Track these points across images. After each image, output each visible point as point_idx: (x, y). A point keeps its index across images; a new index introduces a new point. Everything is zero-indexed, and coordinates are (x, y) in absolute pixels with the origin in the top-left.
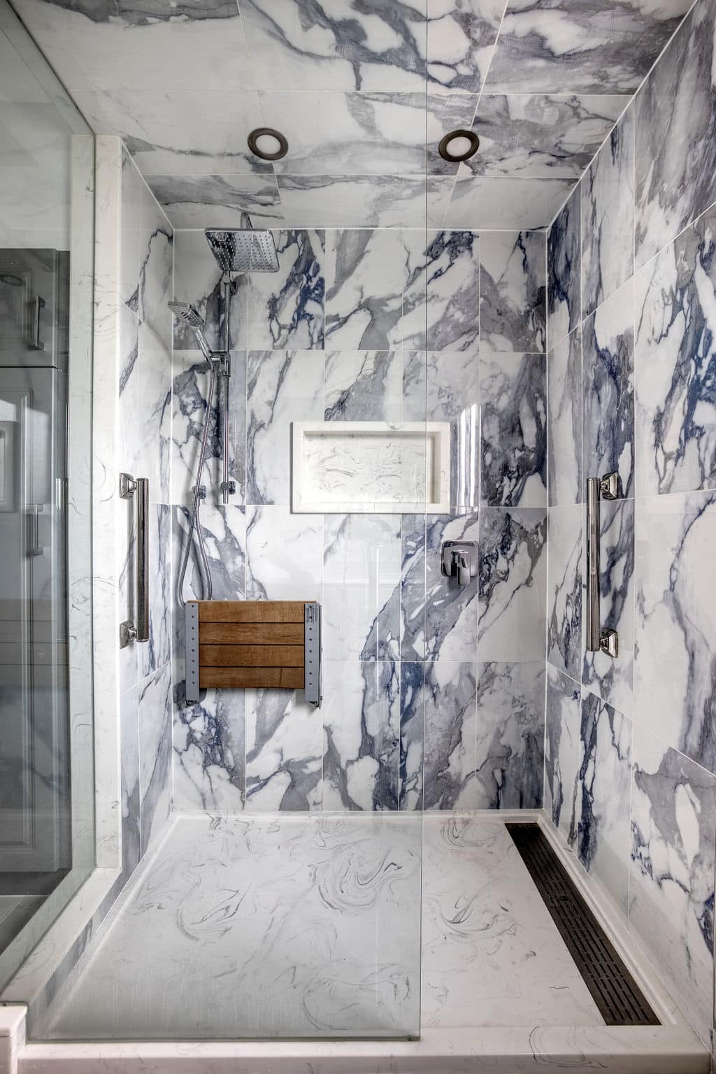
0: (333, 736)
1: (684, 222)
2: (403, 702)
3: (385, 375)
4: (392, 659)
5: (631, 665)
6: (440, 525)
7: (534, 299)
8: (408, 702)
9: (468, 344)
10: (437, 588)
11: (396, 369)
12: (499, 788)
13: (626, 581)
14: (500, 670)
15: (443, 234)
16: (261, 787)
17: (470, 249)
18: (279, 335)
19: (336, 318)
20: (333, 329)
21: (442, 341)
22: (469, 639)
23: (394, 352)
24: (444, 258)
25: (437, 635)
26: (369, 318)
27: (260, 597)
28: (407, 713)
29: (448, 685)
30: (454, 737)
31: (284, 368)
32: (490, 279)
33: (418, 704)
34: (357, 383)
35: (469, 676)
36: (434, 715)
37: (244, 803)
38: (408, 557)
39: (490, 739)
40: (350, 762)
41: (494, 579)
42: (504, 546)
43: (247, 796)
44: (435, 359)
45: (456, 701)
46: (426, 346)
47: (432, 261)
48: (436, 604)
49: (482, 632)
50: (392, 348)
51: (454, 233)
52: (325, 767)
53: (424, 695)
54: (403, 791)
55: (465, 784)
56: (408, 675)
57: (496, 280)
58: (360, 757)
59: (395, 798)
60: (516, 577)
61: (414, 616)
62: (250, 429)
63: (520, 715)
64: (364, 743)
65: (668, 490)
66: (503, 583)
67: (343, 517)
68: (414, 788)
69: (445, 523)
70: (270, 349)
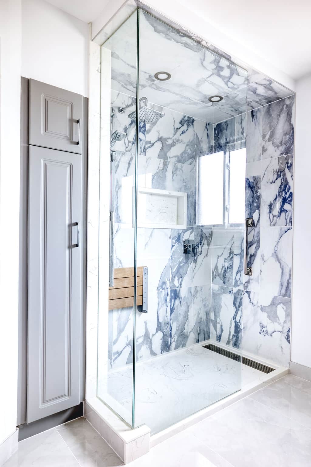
0: (147, 325)
1: (282, 154)
2: (171, 306)
3: (166, 171)
4: (167, 289)
6: (183, 234)
7: (210, 149)
8: (172, 306)
9: (192, 162)
10: (182, 258)
11: (170, 168)
12: (199, 334)
13: (256, 251)
14: (199, 289)
16: (119, 355)
17: (193, 125)
18: (128, 145)
19: (150, 142)
20: (149, 147)
21: (184, 160)
22: (191, 278)
23: (169, 162)
24: (185, 126)
25: (181, 277)
26: (161, 146)
27: (120, 266)
28: (172, 310)
29: (185, 297)
30: (186, 318)
31: (130, 161)
32: (198, 138)
33: (175, 306)
34: (157, 173)
35: (191, 292)
36: (180, 309)
37: (111, 365)
38: (173, 246)
39: (196, 316)
40: (153, 335)
41: (198, 254)
42: (201, 242)
43: (113, 362)
44: (182, 167)
45: (187, 303)
46: (179, 161)
48: (181, 265)
49: (194, 275)
50: (169, 160)
52: (144, 340)
53: (177, 301)
54: (171, 343)
56: (172, 294)
57: (200, 140)
58: (157, 332)
59: (168, 346)
60: (204, 253)
61: (174, 271)
62: (116, 188)
63: (205, 305)
64: (158, 326)
65: (274, 225)
67: (152, 229)
68: (174, 341)
69: (184, 233)
70: (125, 151)
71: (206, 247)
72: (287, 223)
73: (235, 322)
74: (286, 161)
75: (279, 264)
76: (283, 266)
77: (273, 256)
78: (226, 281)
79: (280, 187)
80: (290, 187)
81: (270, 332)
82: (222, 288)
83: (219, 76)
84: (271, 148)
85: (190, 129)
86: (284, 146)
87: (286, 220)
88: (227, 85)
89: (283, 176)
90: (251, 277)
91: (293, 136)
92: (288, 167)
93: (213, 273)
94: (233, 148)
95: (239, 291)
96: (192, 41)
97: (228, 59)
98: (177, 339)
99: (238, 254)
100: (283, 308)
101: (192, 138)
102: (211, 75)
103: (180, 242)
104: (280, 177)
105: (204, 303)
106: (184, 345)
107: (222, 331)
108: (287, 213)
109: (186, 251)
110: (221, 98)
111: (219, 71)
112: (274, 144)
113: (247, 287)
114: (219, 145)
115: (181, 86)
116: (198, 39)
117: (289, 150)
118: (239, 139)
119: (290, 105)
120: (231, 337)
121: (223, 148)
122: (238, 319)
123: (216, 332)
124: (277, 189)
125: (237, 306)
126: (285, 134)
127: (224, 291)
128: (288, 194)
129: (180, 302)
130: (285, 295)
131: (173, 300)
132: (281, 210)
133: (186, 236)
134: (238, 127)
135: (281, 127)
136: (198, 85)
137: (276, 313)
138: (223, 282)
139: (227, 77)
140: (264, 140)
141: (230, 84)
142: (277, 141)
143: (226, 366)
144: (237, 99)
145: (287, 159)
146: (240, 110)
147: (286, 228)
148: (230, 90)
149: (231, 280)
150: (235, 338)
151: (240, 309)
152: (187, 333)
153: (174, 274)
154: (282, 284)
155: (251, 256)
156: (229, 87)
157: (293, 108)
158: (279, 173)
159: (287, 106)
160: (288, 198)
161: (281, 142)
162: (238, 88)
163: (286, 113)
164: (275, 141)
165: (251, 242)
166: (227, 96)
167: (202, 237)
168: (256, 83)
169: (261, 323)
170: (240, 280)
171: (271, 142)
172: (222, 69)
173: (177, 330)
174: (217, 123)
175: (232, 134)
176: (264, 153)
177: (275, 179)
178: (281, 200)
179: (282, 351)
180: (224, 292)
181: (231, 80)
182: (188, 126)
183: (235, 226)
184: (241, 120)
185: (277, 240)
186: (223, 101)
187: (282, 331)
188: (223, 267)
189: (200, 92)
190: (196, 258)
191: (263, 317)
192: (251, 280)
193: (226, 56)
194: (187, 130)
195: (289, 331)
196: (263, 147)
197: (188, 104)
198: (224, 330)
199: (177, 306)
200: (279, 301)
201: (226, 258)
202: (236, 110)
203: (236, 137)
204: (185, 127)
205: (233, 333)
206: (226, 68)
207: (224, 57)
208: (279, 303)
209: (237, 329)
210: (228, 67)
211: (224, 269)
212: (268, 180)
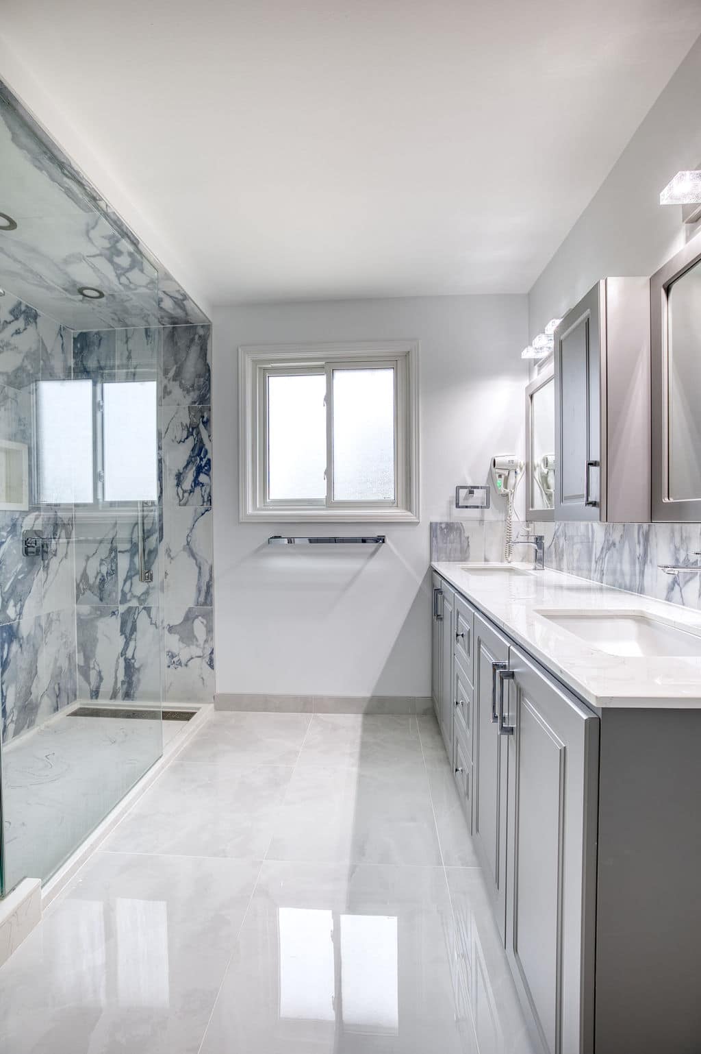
5: (163, 582)
6: (20, 519)
10: (20, 566)
12: (57, 697)
14: (55, 617)
15: (20, 303)
17: (36, 323)
25: (21, 600)
29: (29, 635)
30: (33, 672)
33: (11, 655)
35: (40, 625)
46: (10, 384)
47: (13, 321)
48: (20, 577)
49: (45, 593)
51: (27, 306)
55: (40, 703)
57: (49, 352)
60: (60, 553)
61: (6, 589)
66: (54, 558)
68: (12, 721)
71: (63, 540)
72: (204, 502)
73: (126, 660)
74: (200, 414)
75: (195, 561)
76: (200, 563)
77: (184, 549)
78: (105, 596)
79: (193, 450)
80: (206, 452)
81: (184, 662)
82: (97, 609)
83: (111, 261)
84: (177, 392)
85: (31, 329)
86: (197, 393)
87: (203, 496)
88: (119, 279)
89: (197, 435)
90: (152, 584)
91: (209, 379)
92: (203, 423)
93: (78, 586)
94: (112, 378)
95: (129, 610)
96: (83, 192)
97: (135, 243)
98: (18, 716)
99: (126, 551)
100: (202, 622)
101: (34, 347)
102: (98, 255)
103: (16, 535)
104: (192, 435)
105: (64, 640)
106: (31, 724)
107: (101, 679)
108: (204, 488)
109: (26, 553)
110: (101, 295)
111: (113, 254)
112: (181, 385)
113: (145, 600)
114: (85, 369)
115: (33, 250)
116: (95, 195)
117: (204, 399)
118: (121, 367)
119: (204, 336)
120: (119, 685)
121: (93, 375)
122: (129, 654)
123: (89, 684)
124: (188, 453)
125: (128, 635)
126: (199, 376)
127: (101, 613)
128: (205, 460)
129: (21, 646)
130: (205, 604)
131: (6, 646)
132: (195, 483)
133: (28, 523)
134: (119, 345)
135: (191, 365)
136: (66, 261)
137: (192, 631)
138: (98, 599)
139: (123, 268)
140: (166, 378)
141: (123, 280)
142: (188, 384)
143: (123, 732)
144: (127, 304)
145: (201, 411)
146: (126, 321)
147: (202, 509)
148: (122, 288)
149: (114, 594)
150: (125, 686)
151: (133, 637)
152: (37, 700)
153: (6, 596)
154: (199, 588)
155: (150, 552)
156: (120, 284)
157: (209, 342)
158: (191, 430)
159: (200, 336)
160: (205, 466)
161: (193, 386)
162: (136, 289)
163: (199, 347)
164: (183, 382)
165: (149, 531)
166: (112, 295)
167: (56, 525)
168: (164, 292)
169: (169, 652)
170: (130, 591)
171: (178, 383)
172: (119, 253)
173: (17, 699)
174: (80, 331)
175: (111, 354)
176: (167, 397)
177: (186, 437)
178: (194, 468)
179: (203, 684)
180: (101, 616)
181: (128, 274)
182: (27, 323)
183: (119, 506)
184: (127, 336)
185: (190, 526)
186: (103, 300)
187: (202, 655)
188: (98, 574)
189: (66, 273)
190: (46, 562)
191: (173, 642)
192: (153, 588)
193: (133, 238)
194: (25, 329)
195: (212, 653)
196: (165, 387)
197: (34, 284)
198: (104, 677)
199: (15, 657)
200: (197, 614)
201: (103, 558)
202: (119, 320)
203: (117, 363)
204: (20, 324)
205: (121, 676)
206: (126, 254)
207: (129, 238)
208: (197, 617)
209: (130, 668)
210: (130, 254)
211: (99, 577)
212: (174, 438)
